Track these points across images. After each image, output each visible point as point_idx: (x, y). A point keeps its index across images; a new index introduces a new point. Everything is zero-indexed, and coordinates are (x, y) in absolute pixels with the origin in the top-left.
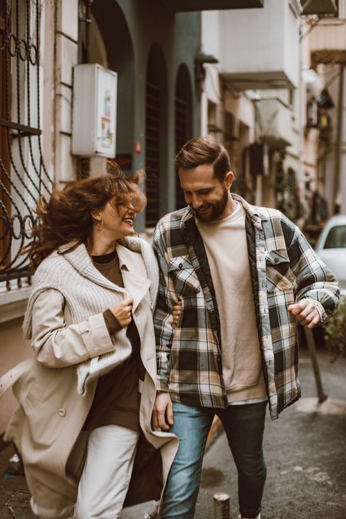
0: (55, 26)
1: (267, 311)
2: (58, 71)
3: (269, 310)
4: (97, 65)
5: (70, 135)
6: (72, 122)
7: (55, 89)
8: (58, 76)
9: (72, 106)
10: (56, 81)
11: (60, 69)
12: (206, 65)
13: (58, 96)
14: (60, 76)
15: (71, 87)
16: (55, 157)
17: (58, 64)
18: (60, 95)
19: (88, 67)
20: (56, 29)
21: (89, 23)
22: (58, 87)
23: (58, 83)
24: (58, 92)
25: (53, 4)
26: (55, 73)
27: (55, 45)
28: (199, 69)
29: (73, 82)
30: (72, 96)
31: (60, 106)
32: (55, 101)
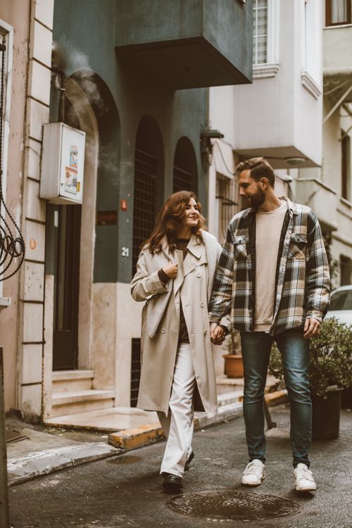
0: (26, 91)
1: (284, 270)
2: (27, 128)
3: (286, 269)
4: (62, 124)
5: (39, 182)
6: (40, 171)
7: (24, 142)
8: (27, 132)
9: (41, 158)
10: (26, 135)
11: (29, 126)
12: (213, 140)
13: (26, 148)
14: (29, 131)
15: (41, 142)
16: (22, 198)
17: (27, 122)
18: (28, 147)
19: (55, 126)
20: (26, 94)
21: (63, 91)
22: (27, 141)
23: (27, 137)
24: (26, 145)
25: (25, 74)
26: (25, 130)
27: (26, 107)
28: (205, 144)
29: (42, 138)
30: (42, 150)
31: (28, 157)
32: (24, 152)
